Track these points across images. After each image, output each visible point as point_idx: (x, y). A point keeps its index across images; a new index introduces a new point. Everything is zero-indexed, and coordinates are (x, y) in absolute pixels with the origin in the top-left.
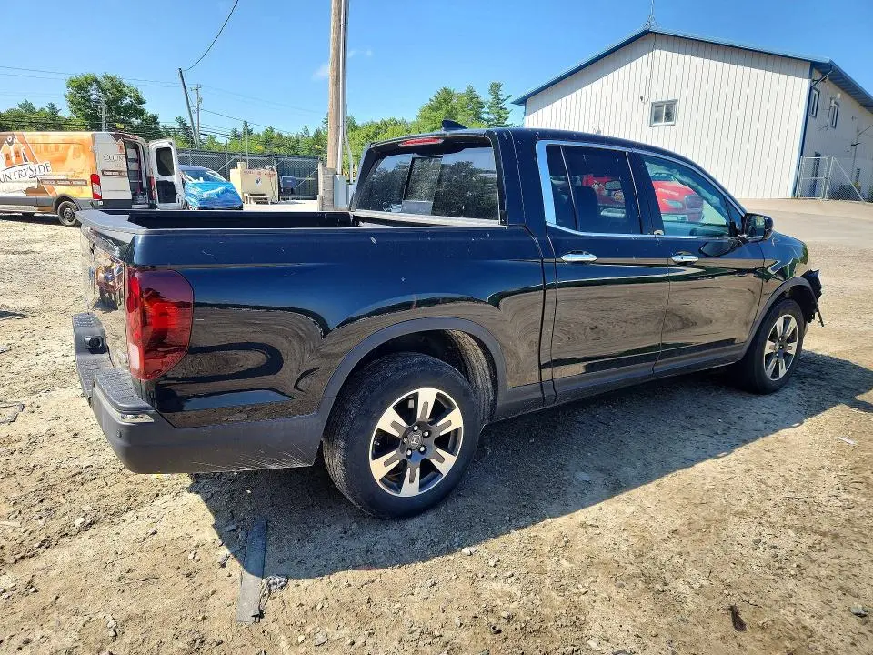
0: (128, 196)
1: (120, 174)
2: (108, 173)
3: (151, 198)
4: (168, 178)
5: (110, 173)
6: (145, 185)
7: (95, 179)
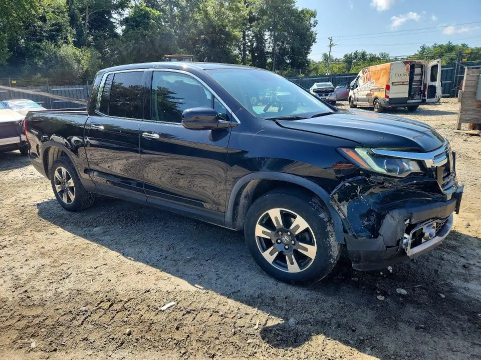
0: (406, 95)
1: (403, 83)
2: (395, 84)
3: (424, 96)
4: (433, 84)
5: (397, 84)
6: (422, 89)
7: (388, 88)
